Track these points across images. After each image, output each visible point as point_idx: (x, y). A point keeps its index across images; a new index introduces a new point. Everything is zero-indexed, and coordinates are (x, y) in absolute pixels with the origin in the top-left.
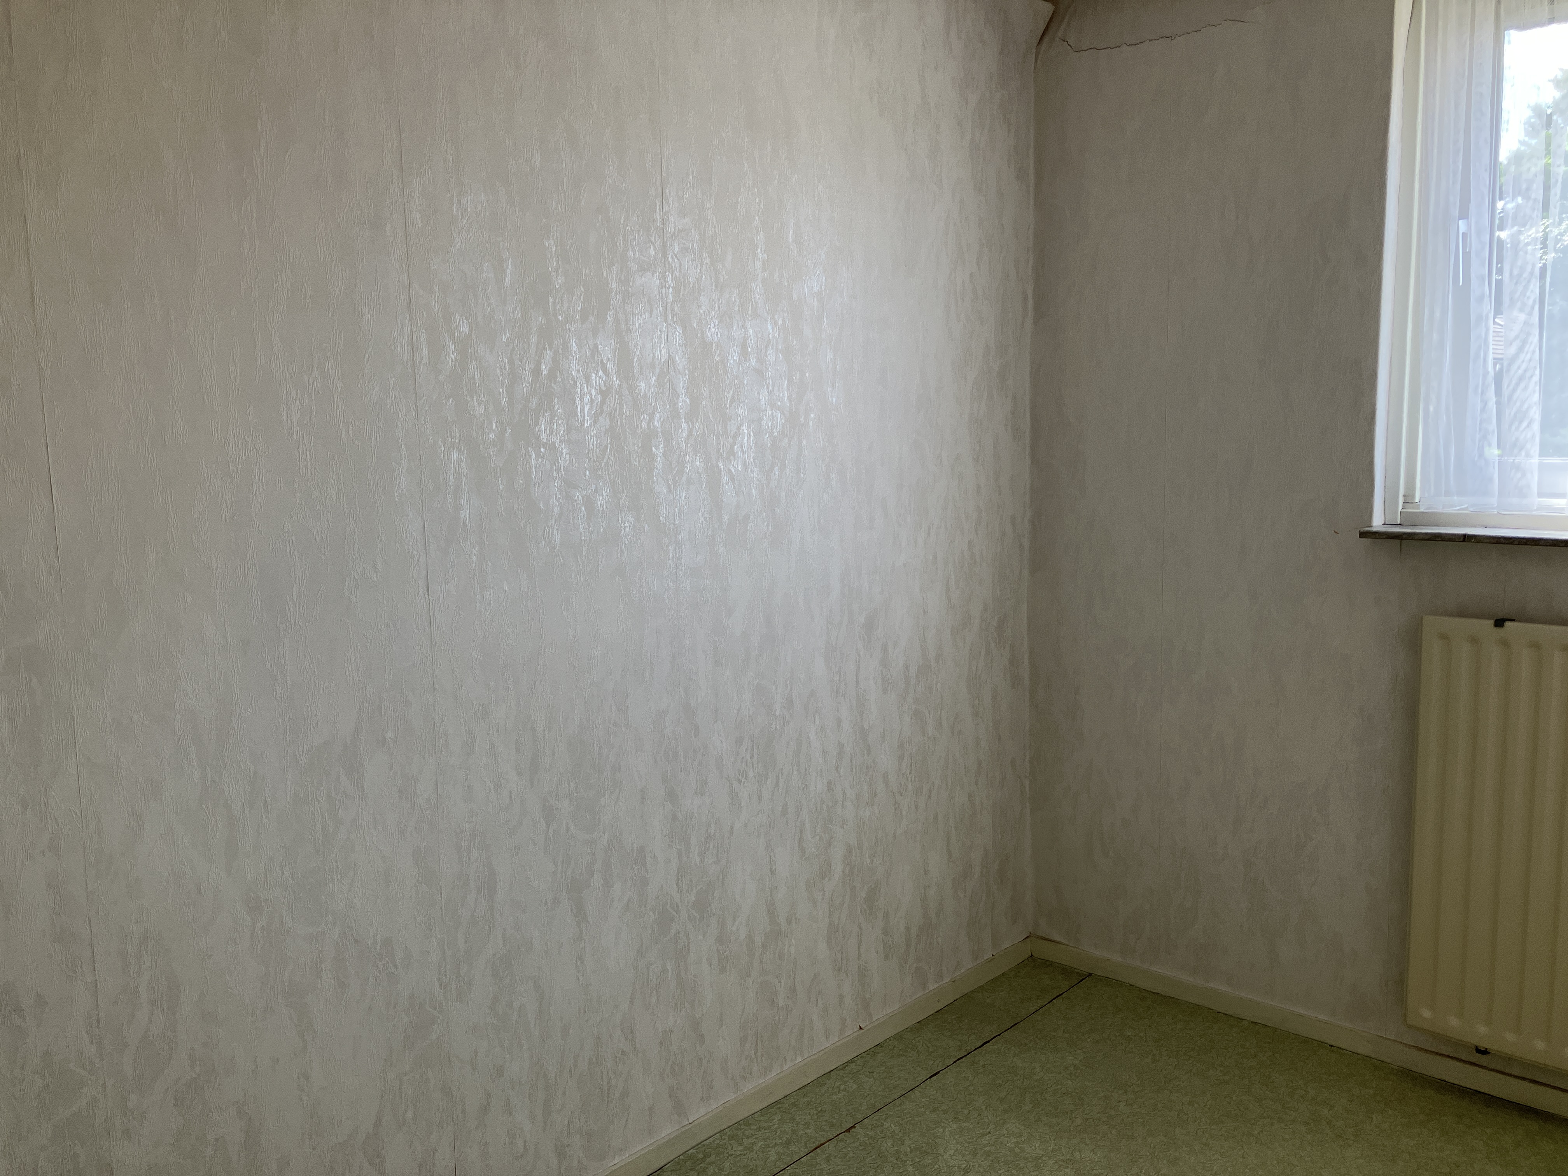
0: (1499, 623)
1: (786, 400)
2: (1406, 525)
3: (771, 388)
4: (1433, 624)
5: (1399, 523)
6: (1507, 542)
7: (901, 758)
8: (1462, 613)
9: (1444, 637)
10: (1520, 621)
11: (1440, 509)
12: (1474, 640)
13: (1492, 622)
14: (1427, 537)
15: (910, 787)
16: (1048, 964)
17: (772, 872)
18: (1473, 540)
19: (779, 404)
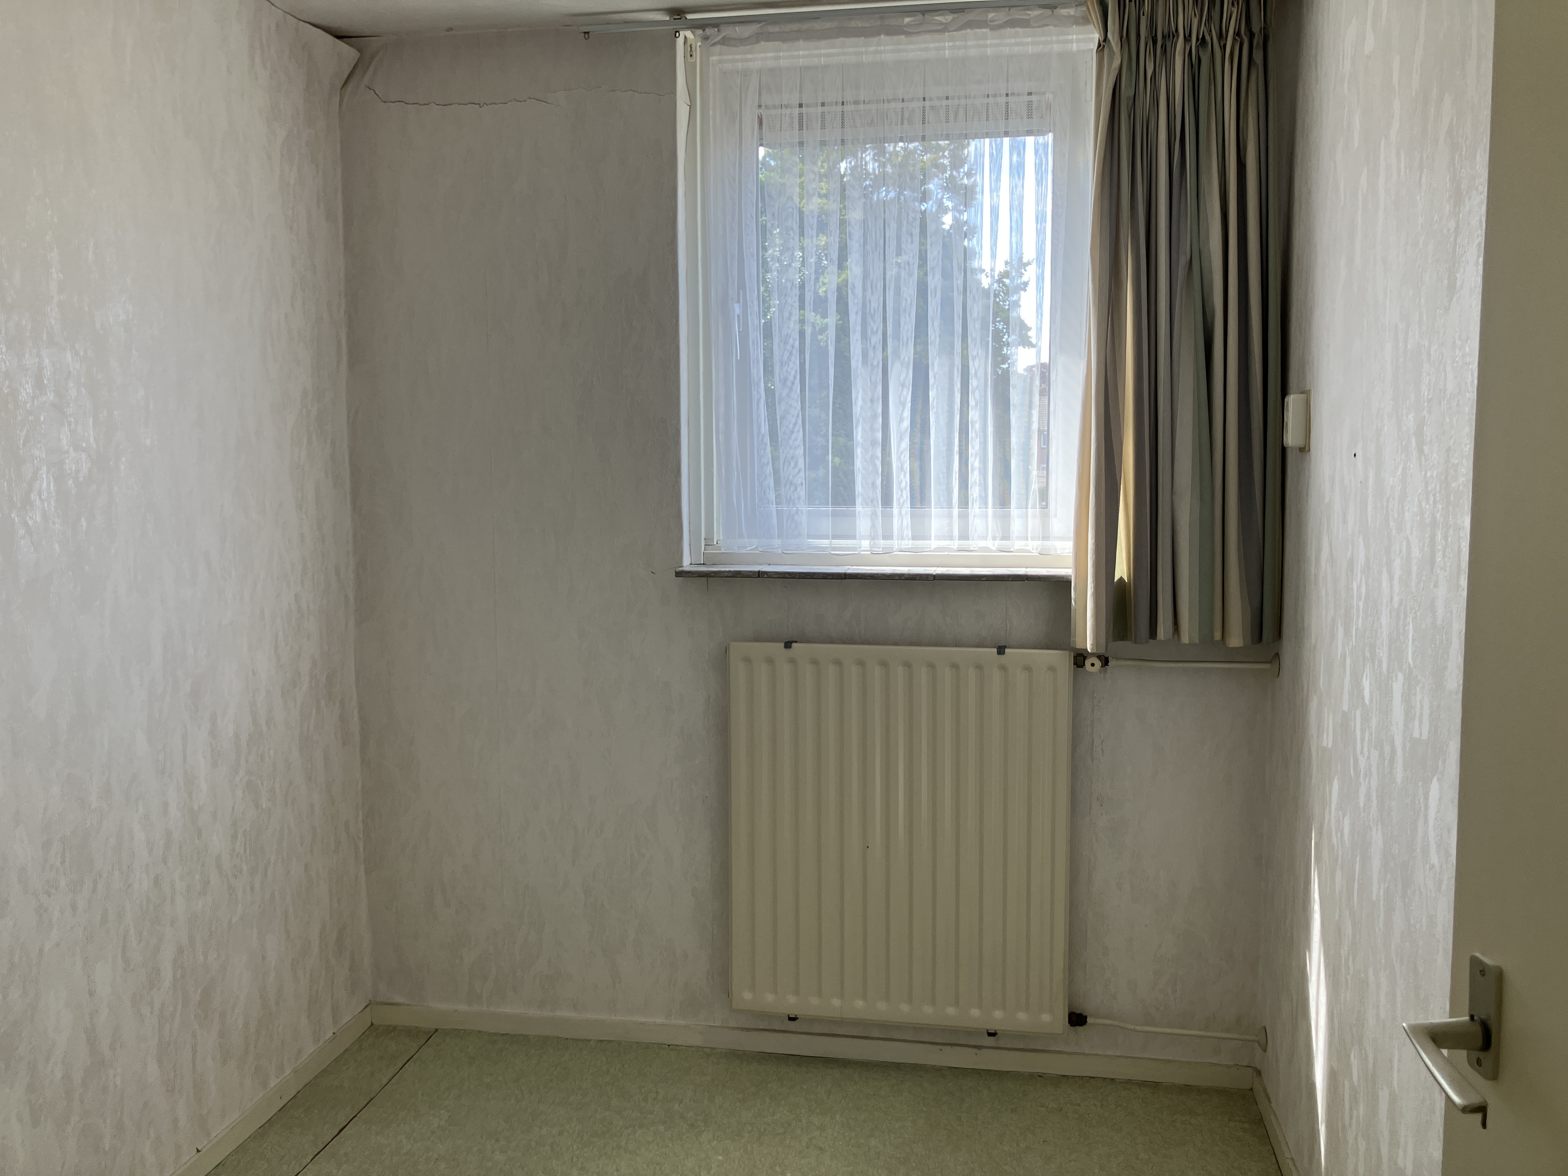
0: (788, 645)
1: (91, 441)
2: (709, 565)
3: (73, 427)
4: (738, 649)
5: (703, 563)
6: (790, 577)
7: (234, 837)
8: (758, 639)
9: (747, 660)
10: (801, 642)
11: (736, 550)
12: (770, 661)
13: (782, 645)
14: (730, 574)
15: (245, 868)
16: (391, 1030)
17: (91, 993)
18: (765, 576)
19: (84, 445)
